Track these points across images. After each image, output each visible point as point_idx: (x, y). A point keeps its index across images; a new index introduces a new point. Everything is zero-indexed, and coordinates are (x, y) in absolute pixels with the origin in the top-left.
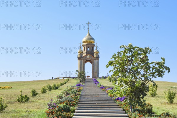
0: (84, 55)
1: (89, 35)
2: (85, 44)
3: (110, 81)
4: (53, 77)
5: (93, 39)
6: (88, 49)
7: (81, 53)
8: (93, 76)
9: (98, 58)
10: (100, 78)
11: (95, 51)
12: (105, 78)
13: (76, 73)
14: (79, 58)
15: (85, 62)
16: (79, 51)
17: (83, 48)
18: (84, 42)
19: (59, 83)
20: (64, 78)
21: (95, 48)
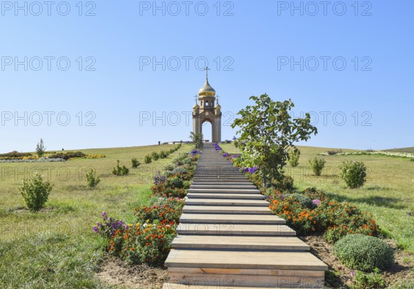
0: (201, 111)
1: (208, 84)
2: (202, 96)
3: (237, 147)
4: (159, 142)
5: (212, 90)
6: (207, 104)
7: (197, 109)
8: (213, 141)
9: (220, 115)
10: (223, 143)
11: (215, 106)
12: (229, 142)
13: (191, 137)
14: (194, 116)
15: (203, 122)
16: (194, 106)
17: (199, 103)
18: (200, 94)
19: (169, 150)
20: (174, 143)
21: (215, 102)
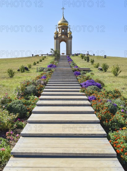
0: (59, 35)
1: (64, 18)
2: (60, 26)
3: (82, 58)
4: (33, 55)
5: (66, 22)
6: (63, 31)
7: (57, 34)
8: (67, 54)
9: (71, 38)
10: (73, 55)
11: (68, 32)
12: (77, 55)
14: (55, 38)
15: (61, 42)
16: (55, 32)
17: (58, 30)
18: (59, 25)
19: (38, 60)
20: (42, 55)
21: (68, 29)
